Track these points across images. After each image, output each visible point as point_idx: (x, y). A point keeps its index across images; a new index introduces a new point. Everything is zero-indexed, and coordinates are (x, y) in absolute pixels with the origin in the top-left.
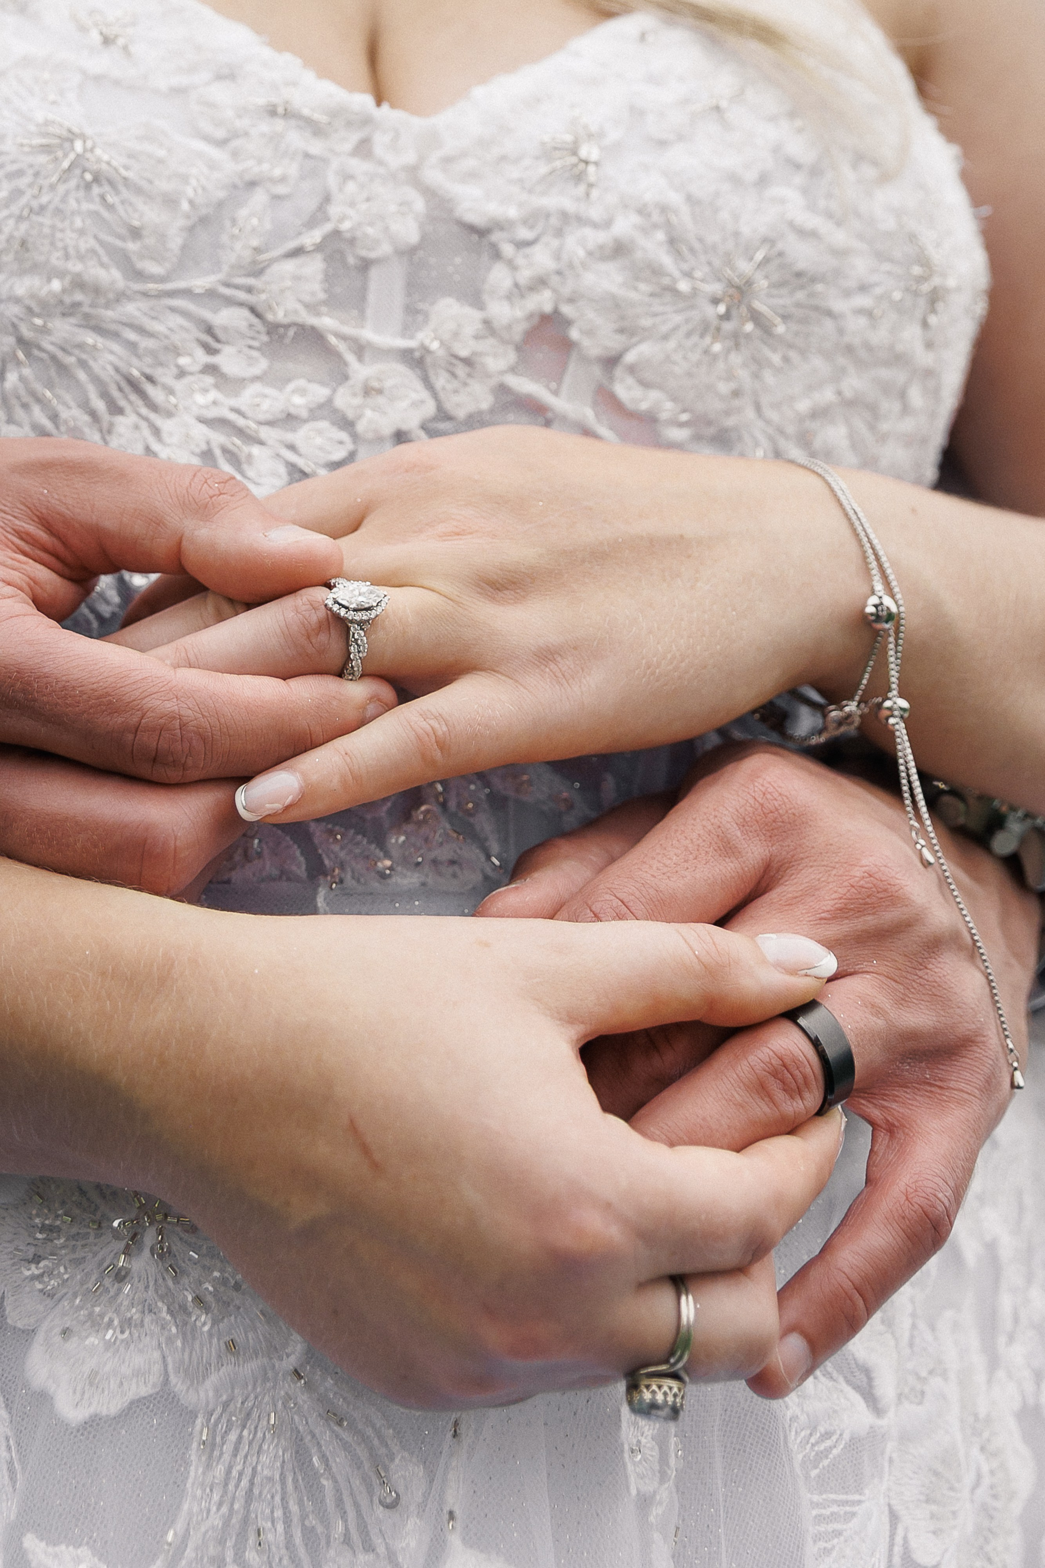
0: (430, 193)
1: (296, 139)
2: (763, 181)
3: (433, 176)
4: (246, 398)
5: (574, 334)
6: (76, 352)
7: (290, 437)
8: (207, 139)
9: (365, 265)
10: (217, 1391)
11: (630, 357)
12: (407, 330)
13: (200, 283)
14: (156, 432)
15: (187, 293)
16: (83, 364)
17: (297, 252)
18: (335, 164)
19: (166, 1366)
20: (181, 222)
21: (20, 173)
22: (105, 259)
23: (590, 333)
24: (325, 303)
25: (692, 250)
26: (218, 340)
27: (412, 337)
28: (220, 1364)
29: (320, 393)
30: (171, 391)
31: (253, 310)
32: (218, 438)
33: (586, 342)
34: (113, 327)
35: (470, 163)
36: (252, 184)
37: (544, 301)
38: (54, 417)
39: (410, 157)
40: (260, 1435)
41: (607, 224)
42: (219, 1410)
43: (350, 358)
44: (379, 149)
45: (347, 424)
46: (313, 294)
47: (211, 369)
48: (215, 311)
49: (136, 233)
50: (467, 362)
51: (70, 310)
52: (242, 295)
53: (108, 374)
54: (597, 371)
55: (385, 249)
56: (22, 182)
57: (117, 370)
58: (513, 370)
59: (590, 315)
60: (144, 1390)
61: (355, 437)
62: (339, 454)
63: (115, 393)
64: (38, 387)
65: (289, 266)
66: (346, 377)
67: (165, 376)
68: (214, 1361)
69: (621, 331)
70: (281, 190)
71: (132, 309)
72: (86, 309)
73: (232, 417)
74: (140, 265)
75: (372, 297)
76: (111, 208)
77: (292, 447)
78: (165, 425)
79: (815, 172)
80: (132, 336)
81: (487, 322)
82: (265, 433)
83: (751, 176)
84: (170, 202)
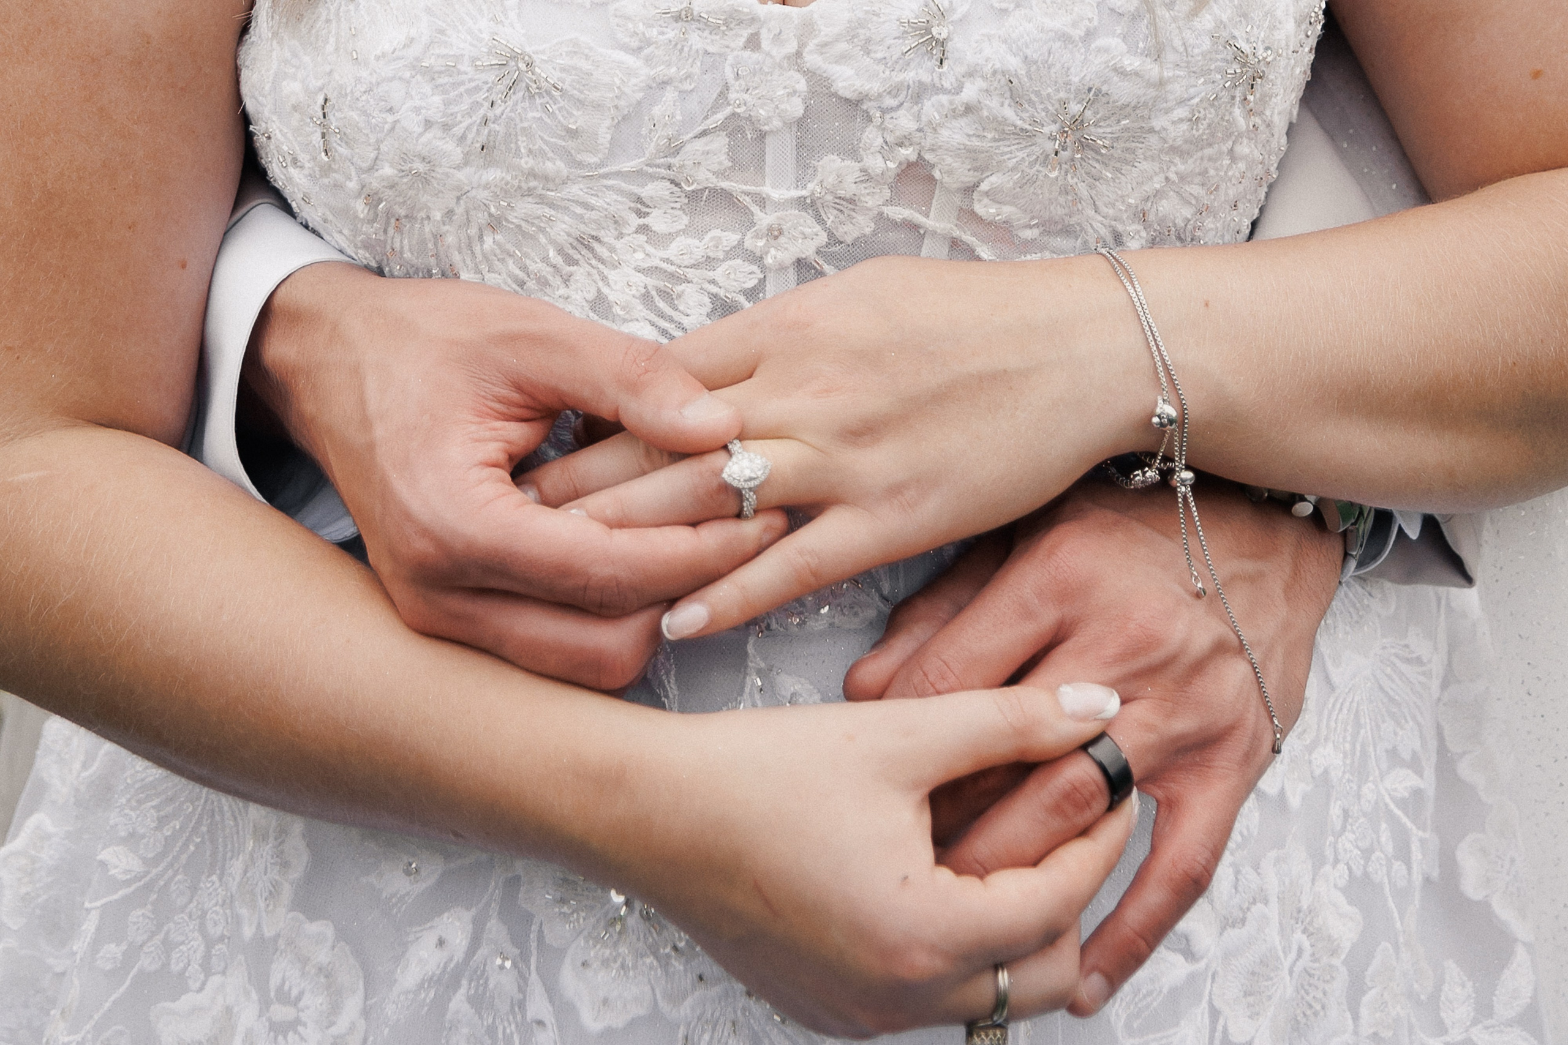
0: (810, 74)
1: (697, 40)
2: (1089, 35)
3: (812, 59)
4: (673, 250)
5: (937, 174)
6: (536, 221)
7: (711, 275)
8: (625, 48)
9: (762, 136)
10: (693, 1009)
11: (984, 186)
12: (800, 182)
13: (627, 166)
14: (604, 279)
15: (619, 174)
16: (542, 230)
17: (704, 133)
18: (730, 59)
19: (654, 994)
20: (608, 122)
21: (477, 89)
22: (551, 155)
23: (950, 173)
24: (732, 168)
25: (1030, 101)
26: (648, 206)
27: (804, 187)
28: (694, 989)
29: (732, 238)
30: (612, 249)
31: (672, 182)
32: (652, 282)
33: (946, 179)
34: (563, 204)
35: (843, 46)
36: (664, 84)
37: (908, 153)
38: (524, 268)
39: (792, 47)
40: (726, 1034)
41: (959, 89)
42: (696, 1020)
43: (755, 209)
44: (765, 44)
45: (757, 259)
46: (720, 163)
47: (644, 229)
48: (643, 186)
49: (573, 134)
50: (851, 201)
51: (530, 192)
52: (663, 172)
53: (562, 238)
54: (957, 200)
55: (777, 123)
56: (481, 96)
57: (569, 235)
58: (888, 202)
59: (949, 160)
60: (642, 1012)
61: (763, 268)
62: (751, 283)
63: (571, 252)
64: (509, 247)
65: (699, 145)
66: (753, 224)
67: (608, 236)
68: (689, 987)
69: (976, 169)
70: (687, 86)
71: (576, 190)
72: (540, 191)
73: (664, 265)
74: (579, 157)
75: (769, 159)
76: (551, 115)
77: (713, 282)
78: (612, 275)
79: (1135, 17)
80: (579, 210)
81: (863, 170)
82: (691, 273)
83: (1078, 33)
84: (598, 106)
